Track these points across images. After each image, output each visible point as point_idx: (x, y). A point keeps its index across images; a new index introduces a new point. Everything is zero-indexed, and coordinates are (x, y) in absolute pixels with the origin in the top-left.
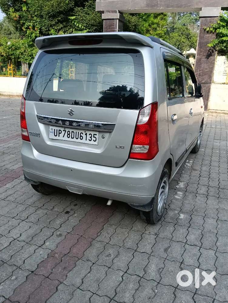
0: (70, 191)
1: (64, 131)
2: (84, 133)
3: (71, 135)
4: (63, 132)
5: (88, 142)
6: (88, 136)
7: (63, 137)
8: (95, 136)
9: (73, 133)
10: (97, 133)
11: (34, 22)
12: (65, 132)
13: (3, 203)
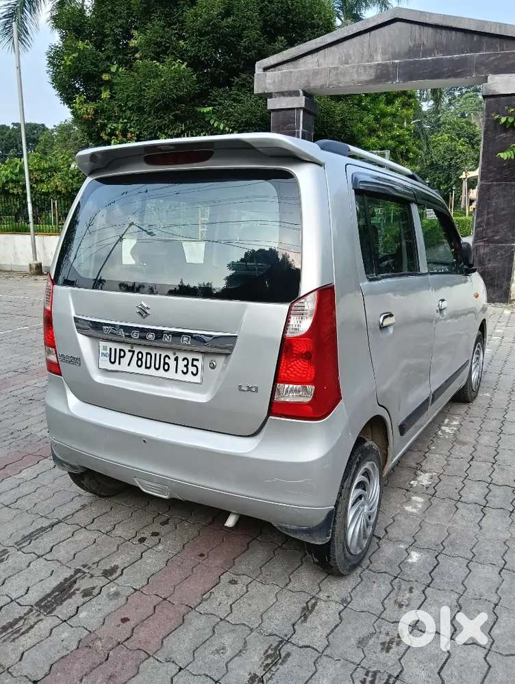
0: (144, 490)
1: (130, 351)
2: (173, 357)
3: (144, 360)
4: (129, 355)
5: (180, 376)
6: (181, 364)
7: (129, 365)
8: (195, 363)
9: (149, 356)
10: (199, 357)
11: (126, 121)
12: (132, 353)
13: (6, 514)
